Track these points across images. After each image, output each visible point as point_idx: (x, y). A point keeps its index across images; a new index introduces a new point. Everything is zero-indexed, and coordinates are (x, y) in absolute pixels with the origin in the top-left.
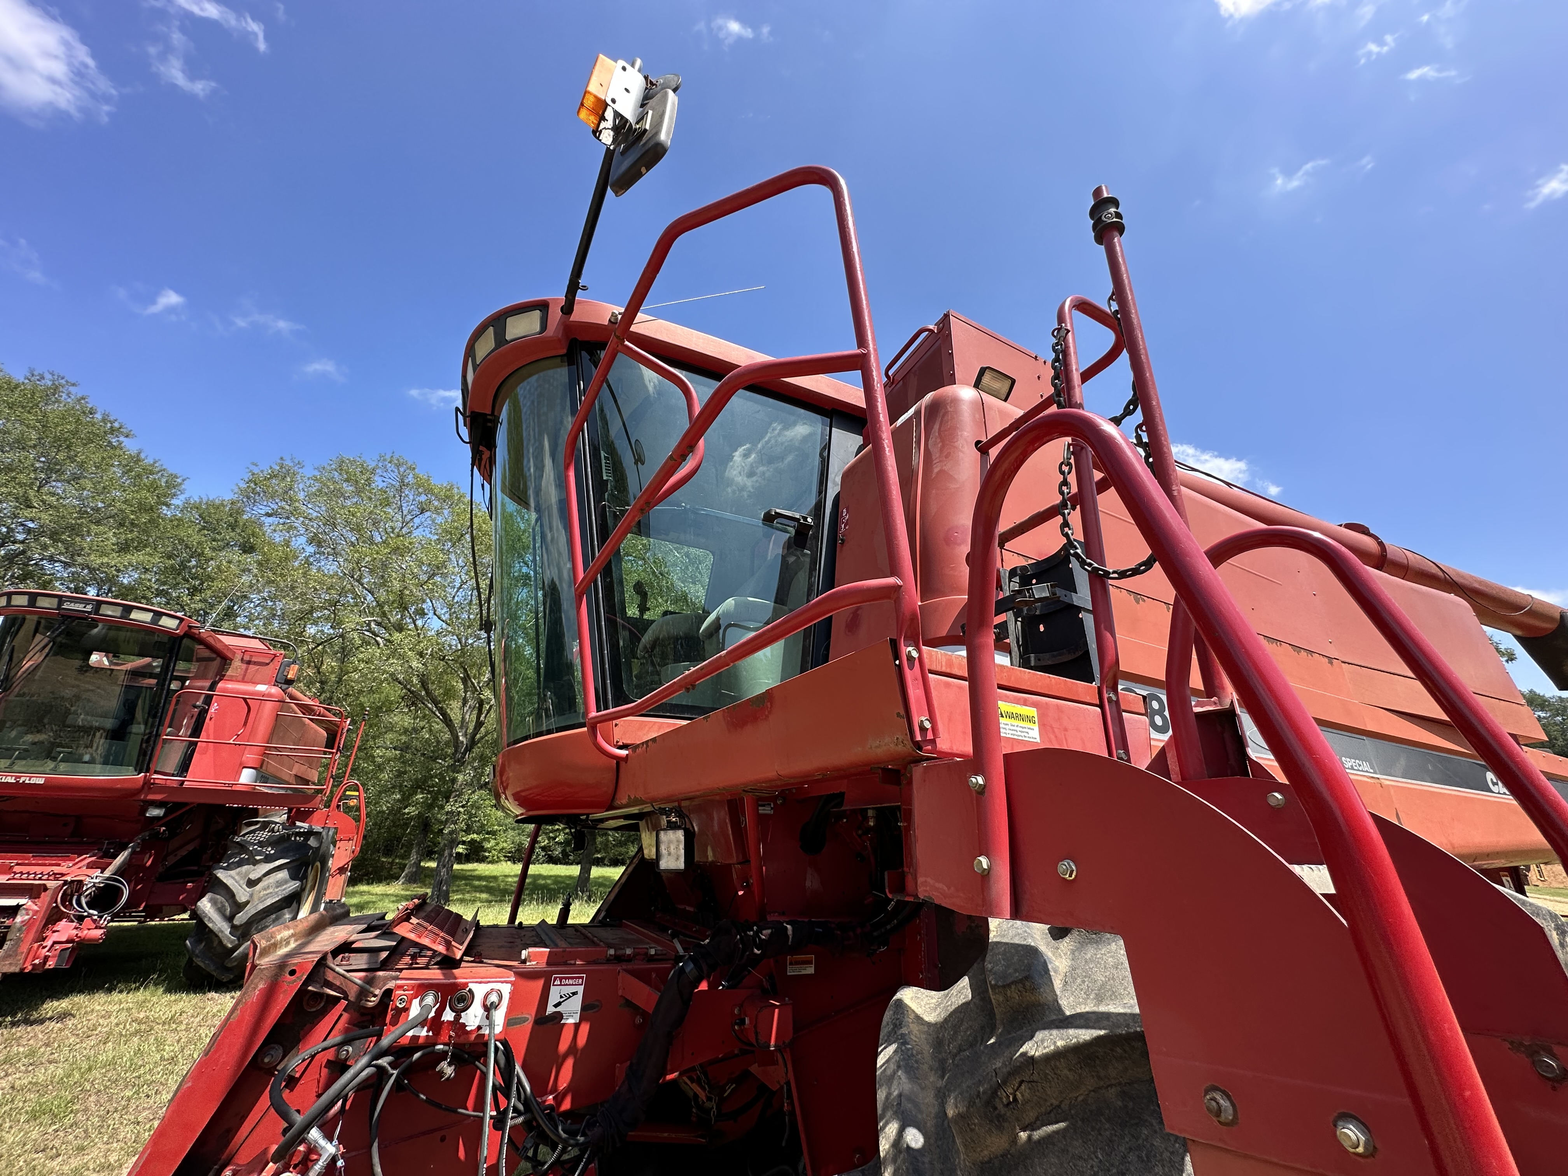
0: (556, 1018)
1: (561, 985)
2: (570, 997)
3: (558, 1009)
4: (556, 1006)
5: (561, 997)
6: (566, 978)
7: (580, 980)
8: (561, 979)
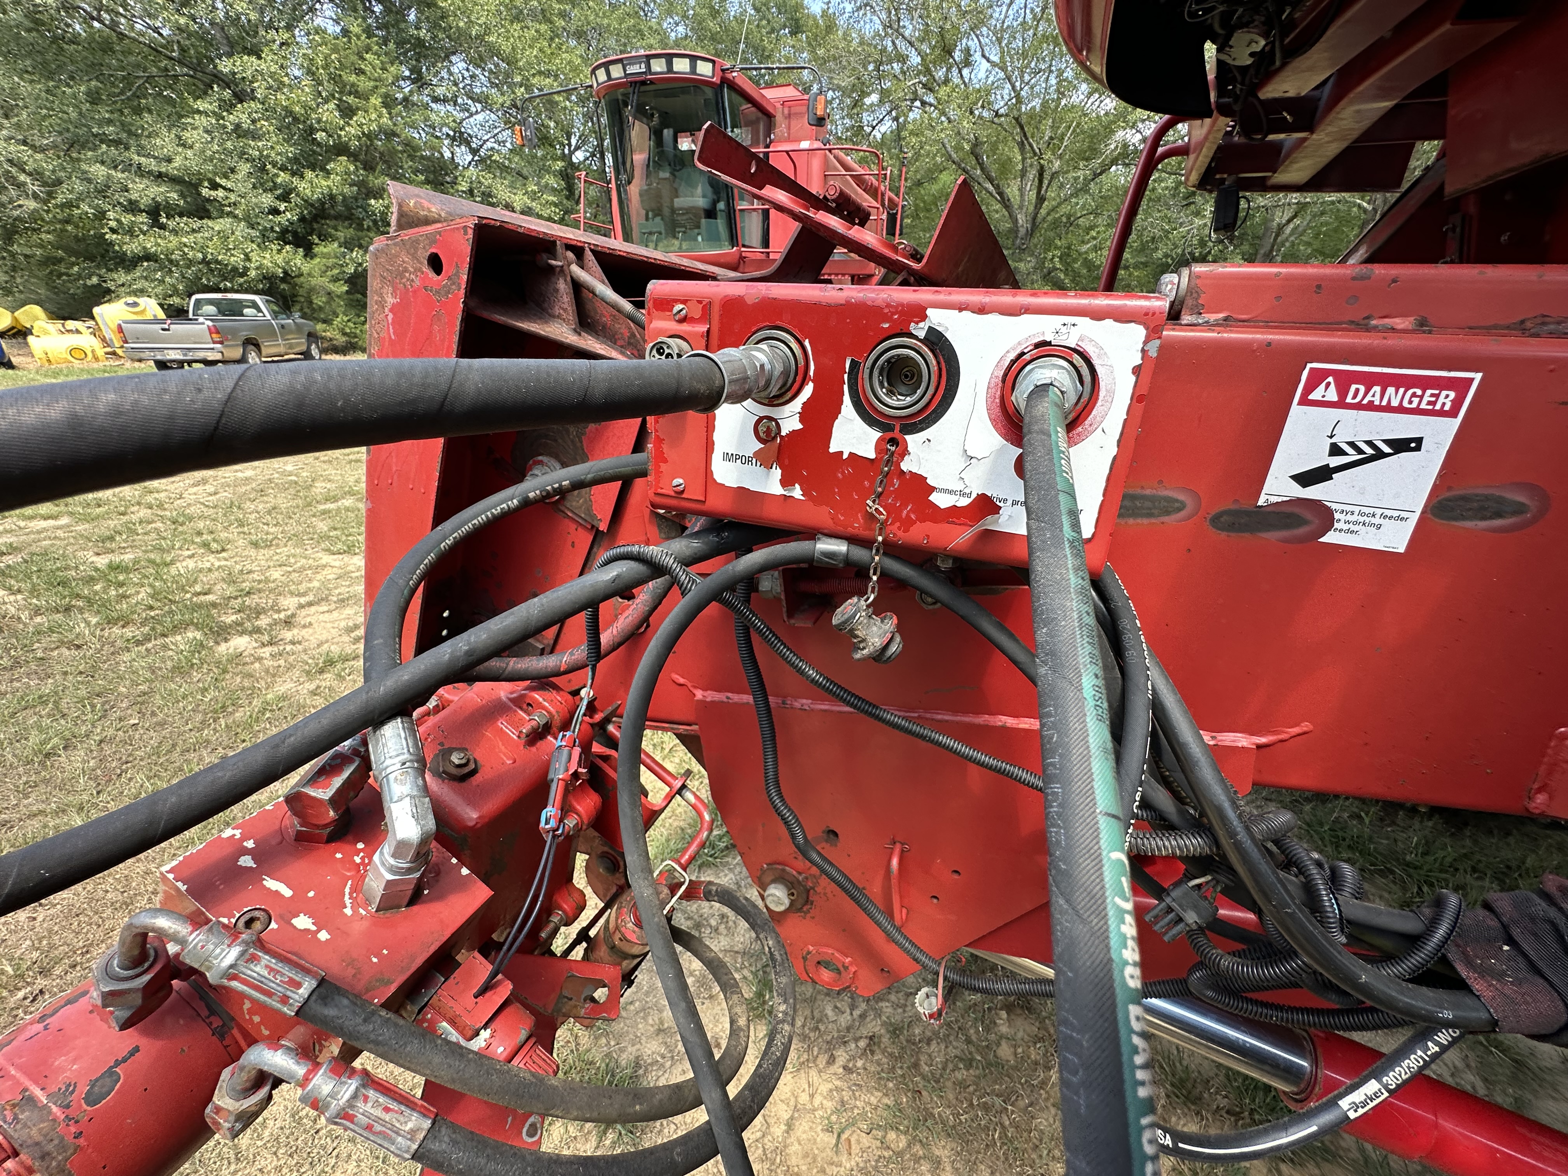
0: (1298, 521)
1: (1341, 404)
2: (1380, 455)
3: (1313, 492)
4: (1306, 479)
5: (1336, 450)
6: (1369, 381)
7: (1447, 398)
8: (1344, 382)
